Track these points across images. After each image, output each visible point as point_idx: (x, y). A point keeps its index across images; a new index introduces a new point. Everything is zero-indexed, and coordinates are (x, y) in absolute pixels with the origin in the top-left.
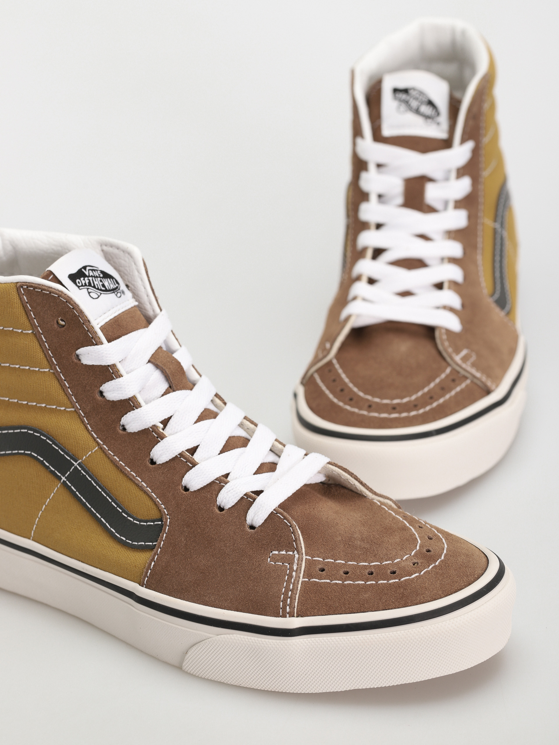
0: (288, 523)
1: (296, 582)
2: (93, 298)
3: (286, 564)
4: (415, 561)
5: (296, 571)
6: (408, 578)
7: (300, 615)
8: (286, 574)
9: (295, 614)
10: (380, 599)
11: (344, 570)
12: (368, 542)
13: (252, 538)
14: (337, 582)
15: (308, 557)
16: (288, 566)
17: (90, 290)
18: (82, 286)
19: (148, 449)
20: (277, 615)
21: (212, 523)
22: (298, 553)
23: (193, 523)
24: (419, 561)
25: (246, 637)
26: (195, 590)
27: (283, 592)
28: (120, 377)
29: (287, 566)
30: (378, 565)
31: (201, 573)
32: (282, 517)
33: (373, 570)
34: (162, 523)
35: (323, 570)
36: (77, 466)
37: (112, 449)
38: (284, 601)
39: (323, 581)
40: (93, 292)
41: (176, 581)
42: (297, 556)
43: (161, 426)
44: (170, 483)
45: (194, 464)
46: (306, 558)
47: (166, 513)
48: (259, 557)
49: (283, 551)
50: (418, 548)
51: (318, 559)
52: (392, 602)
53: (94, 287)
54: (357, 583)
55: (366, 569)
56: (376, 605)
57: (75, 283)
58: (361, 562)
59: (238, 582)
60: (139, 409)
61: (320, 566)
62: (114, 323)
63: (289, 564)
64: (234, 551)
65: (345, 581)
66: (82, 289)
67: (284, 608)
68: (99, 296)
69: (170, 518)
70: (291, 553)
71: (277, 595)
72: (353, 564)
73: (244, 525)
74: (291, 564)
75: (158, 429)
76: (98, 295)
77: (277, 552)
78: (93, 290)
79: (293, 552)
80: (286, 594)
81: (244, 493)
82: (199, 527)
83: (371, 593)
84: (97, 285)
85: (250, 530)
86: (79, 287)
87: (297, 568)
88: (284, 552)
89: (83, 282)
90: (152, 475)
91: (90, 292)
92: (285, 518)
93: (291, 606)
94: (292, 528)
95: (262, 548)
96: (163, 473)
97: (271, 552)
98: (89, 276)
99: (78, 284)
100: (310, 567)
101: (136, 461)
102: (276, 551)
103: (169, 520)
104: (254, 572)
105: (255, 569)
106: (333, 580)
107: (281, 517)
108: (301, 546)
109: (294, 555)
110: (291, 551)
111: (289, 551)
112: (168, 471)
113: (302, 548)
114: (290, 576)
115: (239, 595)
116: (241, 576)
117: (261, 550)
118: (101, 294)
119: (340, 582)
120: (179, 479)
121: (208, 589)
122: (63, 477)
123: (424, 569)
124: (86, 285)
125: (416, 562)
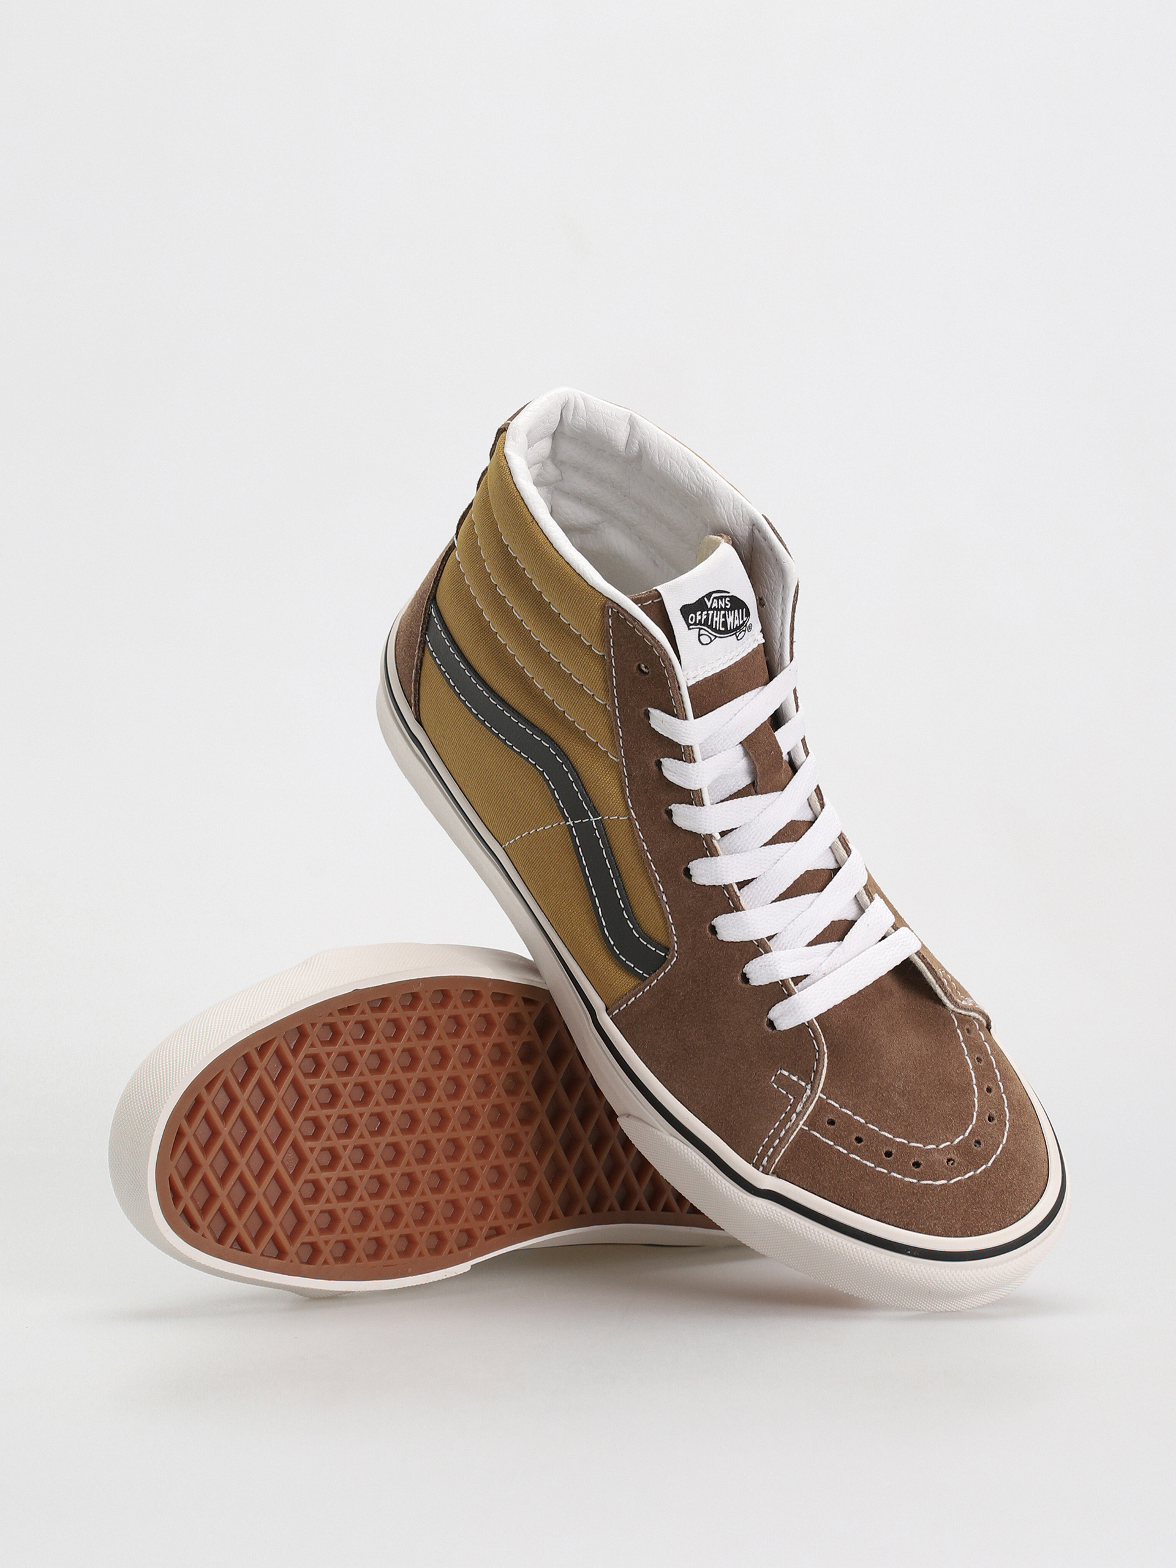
0: (816, 1047)
1: (790, 1132)
2: (703, 644)
3: (791, 1097)
4: (952, 1156)
5: (798, 1115)
6: (930, 1182)
7: (778, 1174)
8: (784, 1111)
9: (771, 1172)
10: (881, 1202)
11: (858, 1135)
12: (908, 1100)
13: (765, 1041)
14: (841, 1149)
15: (822, 1096)
16: (792, 1101)
17: (702, 632)
18: (695, 624)
19: (688, 856)
20: (749, 1160)
21: (725, 994)
22: (812, 1089)
23: (703, 981)
24: (957, 1159)
25: (697, 1157)
26: (668, 1066)
27: (770, 1134)
28: (691, 762)
29: (791, 1099)
30: (904, 1143)
31: (685, 1049)
32: (813, 1036)
33: (894, 1151)
34: (665, 956)
35: (832, 1122)
36: (594, 822)
37: (644, 832)
38: (766, 1148)
39: (824, 1140)
40: (706, 635)
41: (651, 1039)
42: (808, 1092)
43: (719, 837)
44: (696, 914)
45: (738, 908)
46: (819, 1096)
47: (676, 949)
48: (763, 1069)
49: (794, 1076)
50: (967, 1134)
51: (833, 1103)
52: (894, 1214)
53: (711, 627)
54: (865, 1162)
55: (886, 1145)
56: (872, 1209)
57: (686, 620)
58: (884, 1131)
59: (723, 1088)
60: (698, 808)
61: (831, 1117)
62: (716, 680)
63: (794, 1098)
64: (735, 1045)
65: (852, 1154)
66: (693, 628)
67: (761, 1158)
68: (711, 641)
69: (677, 957)
70: (803, 1084)
71: (760, 1134)
72: (873, 1129)
73: (762, 1018)
74: (797, 1100)
75: (712, 841)
76: (711, 639)
77: (786, 1074)
78: (708, 631)
79: (807, 1084)
80: (772, 1139)
81: (782, 979)
82: (708, 991)
83: (874, 1186)
84: (716, 622)
85: (768, 1028)
86: (689, 625)
87: (801, 1111)
88: (795, 1078)
89: (699, 618)
90: (679, 891)
91: (702, 635)
92: (816, 1038)
93: (771, 1159)
94: (819, 1055)
95: (771, 1059)
96: (694, 897)
97: (781, 1069)
98: (711, 609)
99: (690, 622)
100: (819, 1112)
101: (668, 862)
102: (786, 1071)
103: (675, 959)
104: (747, 1087)
105: (750, 1083)
106: (838, 1145)
107: (812, 1034)
108: (819, 1083)
109: (806, 1089)
110: (804, 1082)
111: (802, 1080)
112: (702, 897)
113: (819, 1086)
114: (788, 1118)
115: (716, 1106)
116: (729, 1083)
117: (769, 1062)
118: (716, 637)
119: (845, 1152)
120: (710, 915)
121: (683, 1076)
122: (571, 820)
123: (957, 1177)
124: (700, 623)
125: (953, 1158)
